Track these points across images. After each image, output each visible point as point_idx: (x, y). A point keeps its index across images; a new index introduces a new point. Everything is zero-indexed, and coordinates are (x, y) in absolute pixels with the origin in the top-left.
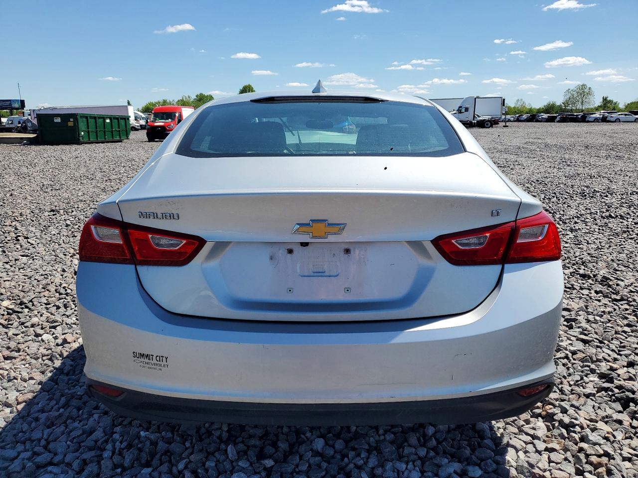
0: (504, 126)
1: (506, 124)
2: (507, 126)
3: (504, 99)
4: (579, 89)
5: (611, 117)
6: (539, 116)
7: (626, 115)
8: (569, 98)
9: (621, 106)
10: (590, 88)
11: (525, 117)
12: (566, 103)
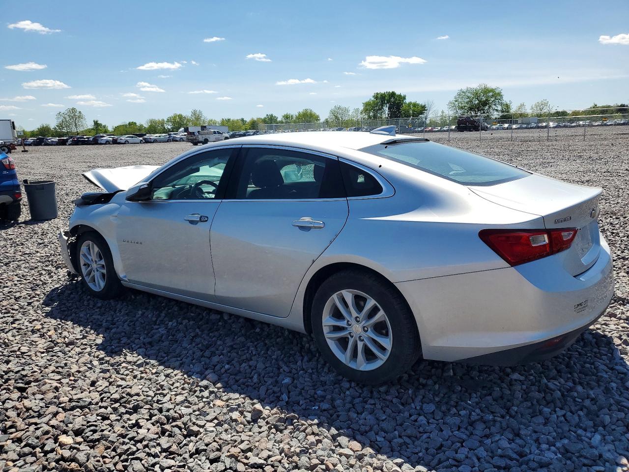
0: (22, 151)
1: (24, 148)
2: (27, 151)
3: (13, 123)
4: (70, 112)
5: (121, 139)
6: (47, 140)
7: (132, 137)
8: (63, 122)
9: (110, 129)
10: (80, 112)
11: (30, 140)
12: (60, 126)
